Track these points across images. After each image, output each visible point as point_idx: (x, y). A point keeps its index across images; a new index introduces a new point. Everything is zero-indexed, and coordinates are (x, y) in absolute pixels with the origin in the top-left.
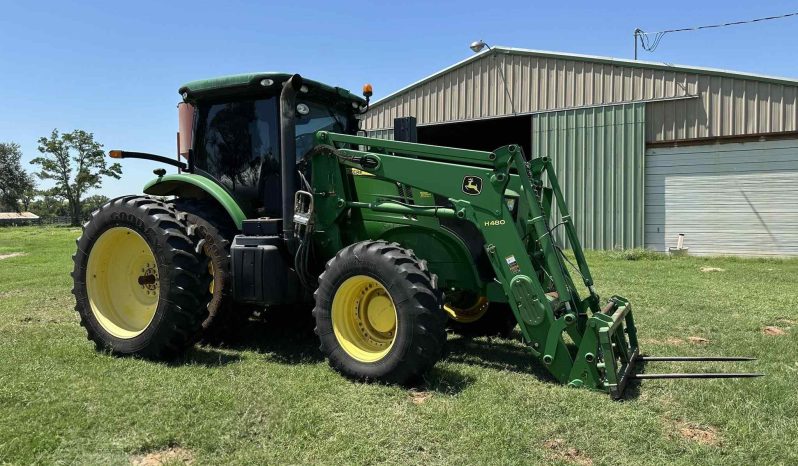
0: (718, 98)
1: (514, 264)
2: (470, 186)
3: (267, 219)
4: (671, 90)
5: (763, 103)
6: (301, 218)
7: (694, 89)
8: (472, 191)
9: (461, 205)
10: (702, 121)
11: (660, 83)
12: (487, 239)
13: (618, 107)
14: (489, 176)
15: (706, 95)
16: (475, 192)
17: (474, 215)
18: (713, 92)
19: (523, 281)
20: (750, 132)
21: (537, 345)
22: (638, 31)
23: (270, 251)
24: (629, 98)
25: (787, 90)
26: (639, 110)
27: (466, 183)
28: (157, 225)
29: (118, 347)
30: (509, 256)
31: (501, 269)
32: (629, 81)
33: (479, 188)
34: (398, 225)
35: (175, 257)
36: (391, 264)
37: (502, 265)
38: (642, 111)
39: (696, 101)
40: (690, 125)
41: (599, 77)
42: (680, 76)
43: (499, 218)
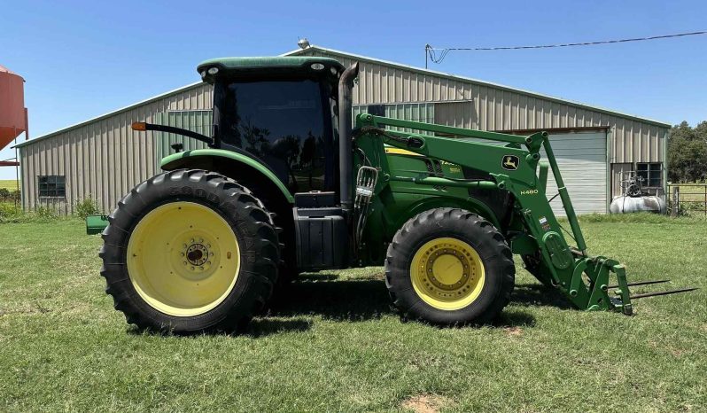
0: (485, 102)
1: (545, 224)
2: (509, 163)
3: (319, 192)
4: (453, 95)
5: (514, 108)
6: (364, 191)
7: (469, 95)
8: (510, 167)
9: (501, 178)
10: (474, 120)
11: (445, 88)
12: (523, 205)
13: (415, 106)
14: (525, 156)
15: (477, 100)
16: (514, 168)
17: (512, 187)
18: (482, 98)
19: (554, 236)
20: (506, 129)
21: (564, 283)
22: (428, 46)
23: (338, 221)
24: (422, 99)
25: (538, 101)
26: (430, 108)
27: (505, 160)
28: (236, 198)
29: (179, 326)
30: (541, 217)
31: (535, 227)
32: (423, 85)
33: (516, 165)
34: (426, 196)
35: (259, 230)
36: (478, 227)
37: (536, 224)
38: (432, 109)
39: (470, 104)
40: (466, 122)
41: (400, 80)
42: (459, 85)
43: (533, 188)
